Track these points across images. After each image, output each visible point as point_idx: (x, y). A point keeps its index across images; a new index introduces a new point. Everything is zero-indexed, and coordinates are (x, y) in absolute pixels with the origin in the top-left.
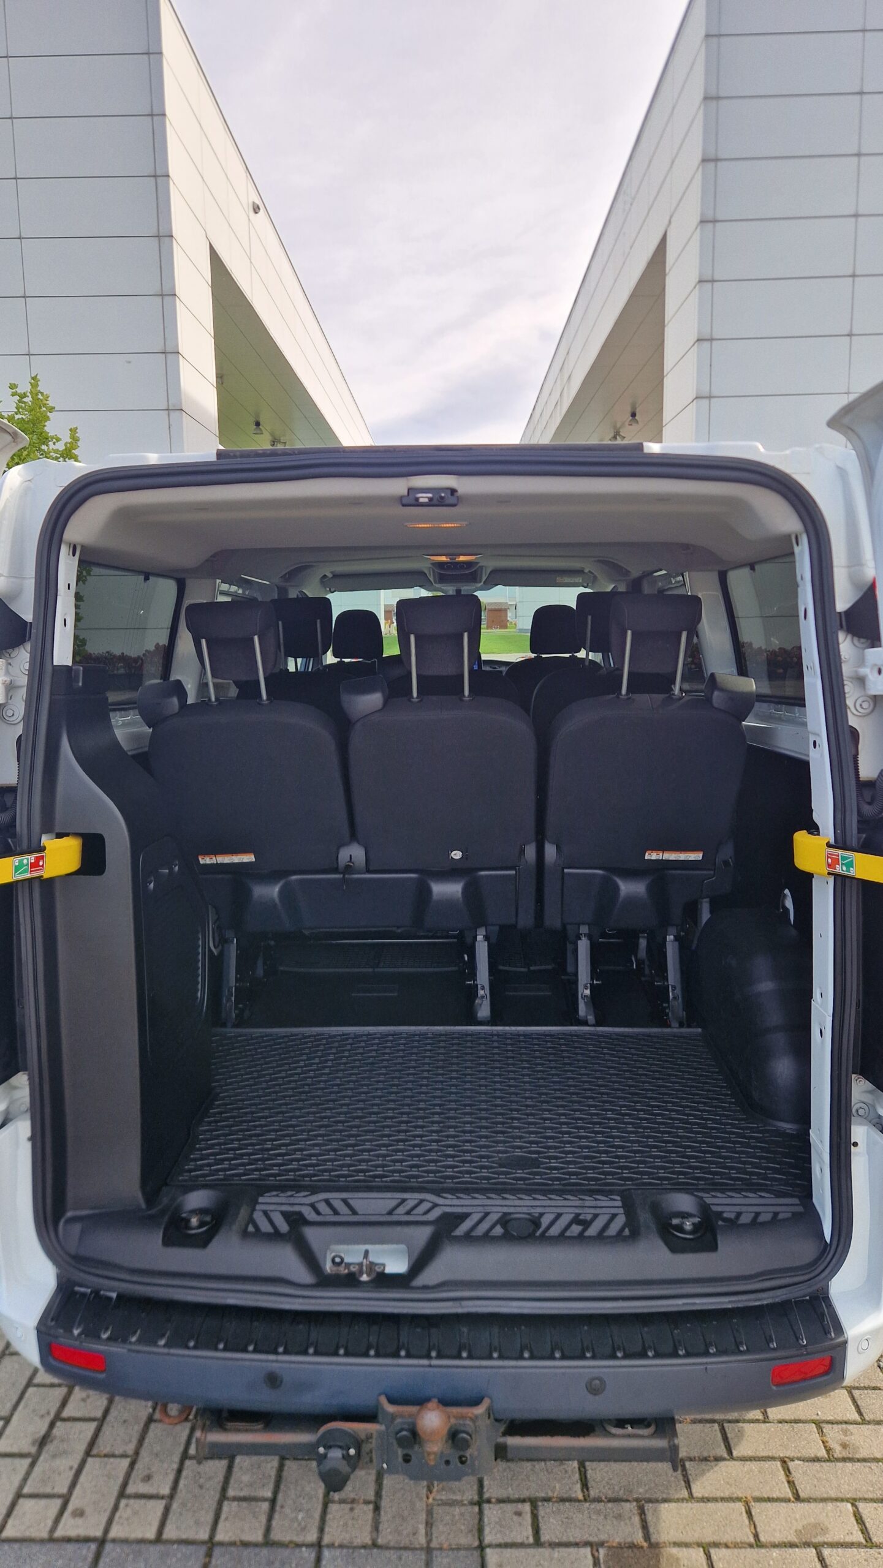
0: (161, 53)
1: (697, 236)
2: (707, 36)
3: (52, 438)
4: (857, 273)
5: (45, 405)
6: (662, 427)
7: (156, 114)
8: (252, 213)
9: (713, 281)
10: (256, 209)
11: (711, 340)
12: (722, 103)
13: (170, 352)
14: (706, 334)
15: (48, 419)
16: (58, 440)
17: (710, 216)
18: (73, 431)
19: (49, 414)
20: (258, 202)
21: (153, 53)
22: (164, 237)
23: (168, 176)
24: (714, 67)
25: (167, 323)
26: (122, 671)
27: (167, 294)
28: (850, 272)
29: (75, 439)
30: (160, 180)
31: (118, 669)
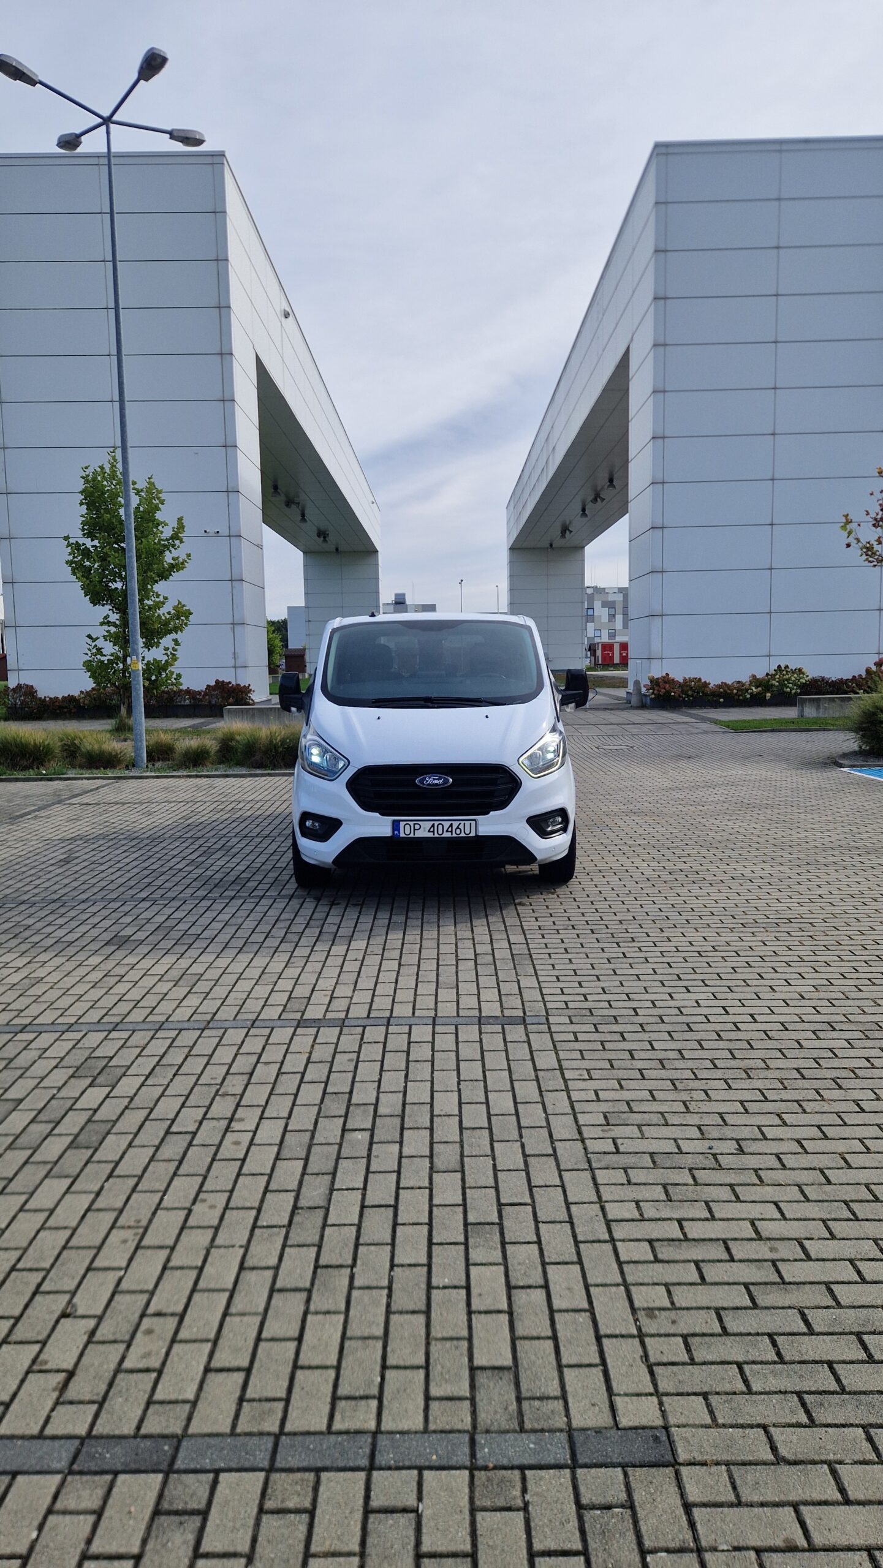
0: (225, 212)
1: (652, 355)
2: (656, 203)
3: (162, 523)
4: (778, 386)
5: (158, 498)
6: (627, 502)
7: (221, 260)
8: (283, 319)
9: (664, 391)
10: (287, 315)
11: (664, 438)
12: (669, 254)
13: (229, 446)
14: (660, 433)
15: (159, 509)
16: (166, 525)
17: (661, 340)
18: (180, 520)
19: (160, 506)
20: (288, 309)
21: (219, 212)
22: (225, 354)
23: (229, 307)
24: (663, 227)
25: (228, 423)
26: (187, 702)
27: (227, 400)
28: (773, 386)
29: (181, 526)
30: (223, 310)
31: (185, 701)
